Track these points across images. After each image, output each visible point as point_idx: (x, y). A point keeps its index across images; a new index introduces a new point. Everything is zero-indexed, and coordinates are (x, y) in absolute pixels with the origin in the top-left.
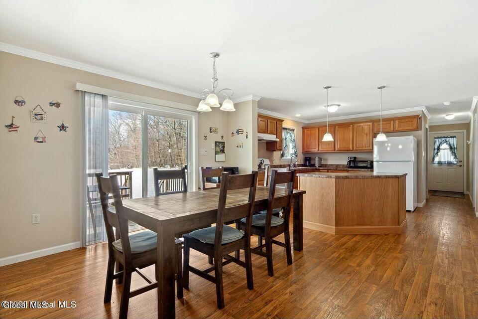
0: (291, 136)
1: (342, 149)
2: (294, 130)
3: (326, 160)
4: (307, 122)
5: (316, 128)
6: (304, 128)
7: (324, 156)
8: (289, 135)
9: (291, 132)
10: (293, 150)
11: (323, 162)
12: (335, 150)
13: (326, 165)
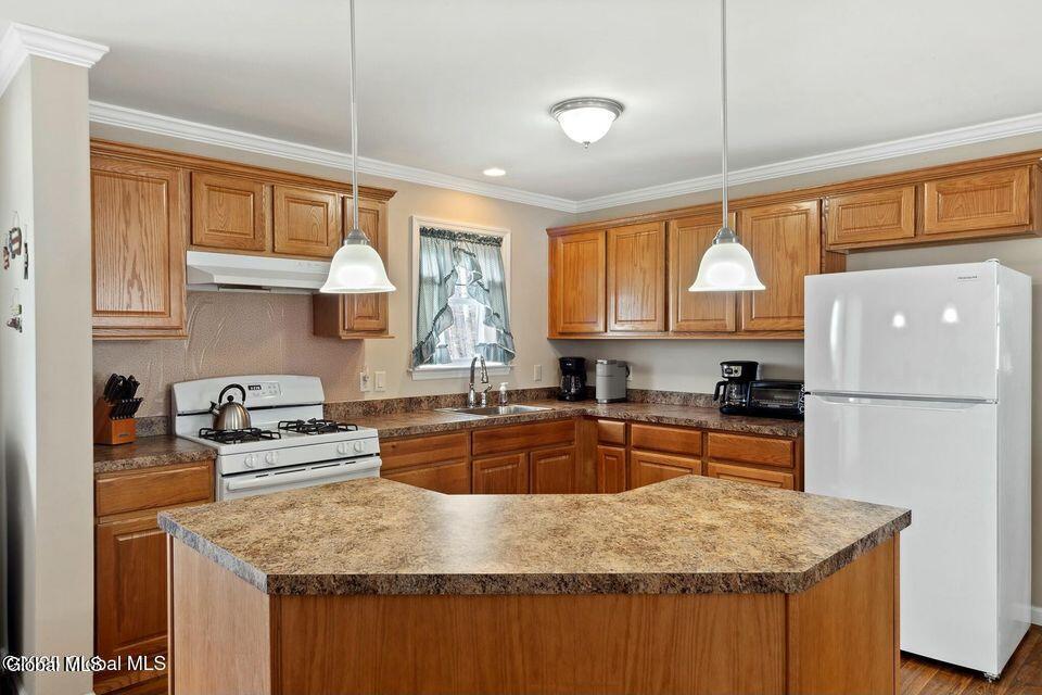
0: (475, 266)
1: (694, 326)
2: (498, 242)
3: (645, 370)
4: (572, 207)
5: (595, 230)
6: (553, 234)
7: (634, 356)
8: (466, 261)
9: (479, 249)
10: (493, 330)
11: (634, 382)
12: (666, 328)
13: (644, 393)
